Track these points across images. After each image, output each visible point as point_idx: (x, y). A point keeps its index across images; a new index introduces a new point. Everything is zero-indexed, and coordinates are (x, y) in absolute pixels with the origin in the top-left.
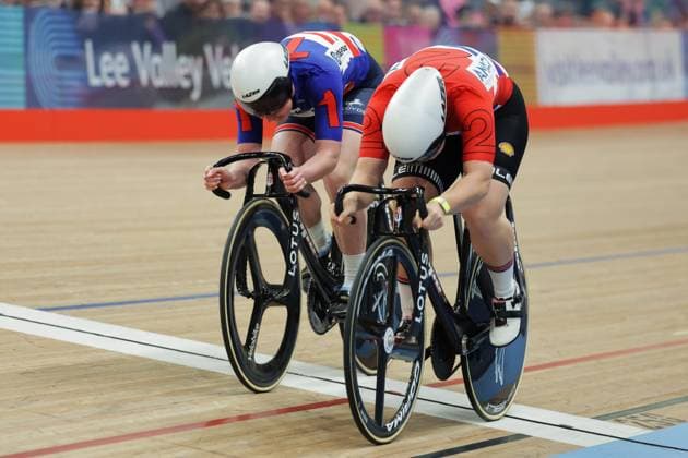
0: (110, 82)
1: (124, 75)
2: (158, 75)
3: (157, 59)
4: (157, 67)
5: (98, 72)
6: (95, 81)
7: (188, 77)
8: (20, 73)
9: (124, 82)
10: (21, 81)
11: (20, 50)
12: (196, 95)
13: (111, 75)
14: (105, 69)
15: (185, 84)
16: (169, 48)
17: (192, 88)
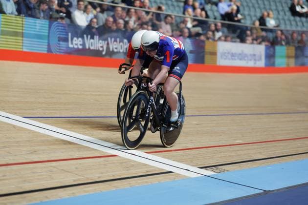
0: (76, 47)
1: (80, 45)
2: (92, 45)
3: (92, 40)
4: (92, 43)
5: (72, 43)
6: (71, 46)
7: (102, 47)
8: (47, 41)
9: (81, 47)
10: (47, 44)
11: (47, 34)
12: (104, 53)
13: (76, 44)
14: (74, 42)
15: (101, 49)
16: (96, 37)
17: (103, 51)
